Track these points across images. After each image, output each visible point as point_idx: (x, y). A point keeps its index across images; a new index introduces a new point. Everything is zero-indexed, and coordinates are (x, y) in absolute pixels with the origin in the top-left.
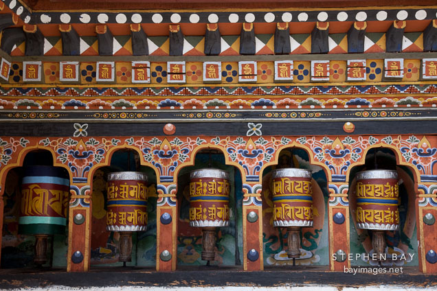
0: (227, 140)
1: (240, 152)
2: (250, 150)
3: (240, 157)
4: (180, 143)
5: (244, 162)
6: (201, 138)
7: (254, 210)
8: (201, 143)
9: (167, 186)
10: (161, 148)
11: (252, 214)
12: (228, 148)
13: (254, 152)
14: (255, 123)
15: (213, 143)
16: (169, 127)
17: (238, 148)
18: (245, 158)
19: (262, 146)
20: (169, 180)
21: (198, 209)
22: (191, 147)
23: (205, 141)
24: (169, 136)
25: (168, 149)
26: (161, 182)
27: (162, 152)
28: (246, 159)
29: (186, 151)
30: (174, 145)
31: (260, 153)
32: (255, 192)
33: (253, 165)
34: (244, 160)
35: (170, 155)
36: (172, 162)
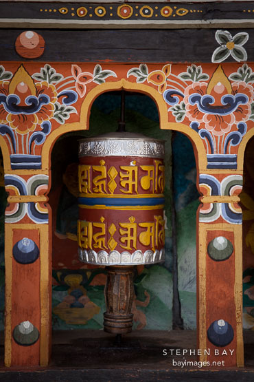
0: (166, 73)
1: (194, 100)
2: (218, 96)
3: (195, 112)
4: (57, 78)
5: (203, 124)
6: (105, 66)
7: (224, 234)
8: (105, 79)
9: (26, 178)
10: (12, 89)
11: (220, 242)
12: (166, 91)
13: (226, 100)
14: (233, 31)
15: (132, 79)
16: (29, 39)
17: (191, 91)
18: (207, 114)
19: (247, 85)
20: (32, 164)
21: (97, 225)
22: (81, 87)
23: (113, 74)
24: (30, 62)
25: (29, 92)
26: (14, 168)
27: (13, 100)
28: (208, 118)
29: (69, 98)
30: (41, 83)
31: (240, 104)
32: (227, 193)
33: (223, 132)
34: (204, 120)
35: (33, 107)
36: (38, 122)
